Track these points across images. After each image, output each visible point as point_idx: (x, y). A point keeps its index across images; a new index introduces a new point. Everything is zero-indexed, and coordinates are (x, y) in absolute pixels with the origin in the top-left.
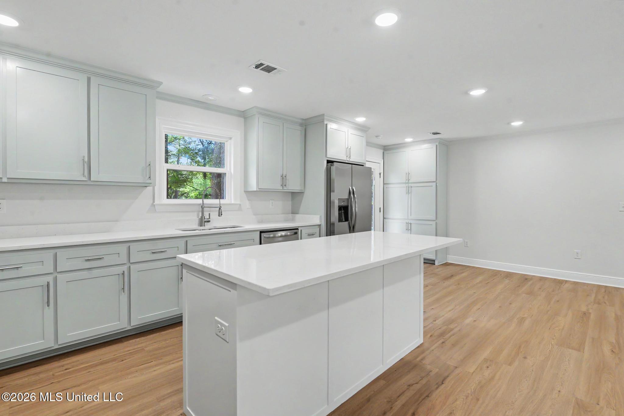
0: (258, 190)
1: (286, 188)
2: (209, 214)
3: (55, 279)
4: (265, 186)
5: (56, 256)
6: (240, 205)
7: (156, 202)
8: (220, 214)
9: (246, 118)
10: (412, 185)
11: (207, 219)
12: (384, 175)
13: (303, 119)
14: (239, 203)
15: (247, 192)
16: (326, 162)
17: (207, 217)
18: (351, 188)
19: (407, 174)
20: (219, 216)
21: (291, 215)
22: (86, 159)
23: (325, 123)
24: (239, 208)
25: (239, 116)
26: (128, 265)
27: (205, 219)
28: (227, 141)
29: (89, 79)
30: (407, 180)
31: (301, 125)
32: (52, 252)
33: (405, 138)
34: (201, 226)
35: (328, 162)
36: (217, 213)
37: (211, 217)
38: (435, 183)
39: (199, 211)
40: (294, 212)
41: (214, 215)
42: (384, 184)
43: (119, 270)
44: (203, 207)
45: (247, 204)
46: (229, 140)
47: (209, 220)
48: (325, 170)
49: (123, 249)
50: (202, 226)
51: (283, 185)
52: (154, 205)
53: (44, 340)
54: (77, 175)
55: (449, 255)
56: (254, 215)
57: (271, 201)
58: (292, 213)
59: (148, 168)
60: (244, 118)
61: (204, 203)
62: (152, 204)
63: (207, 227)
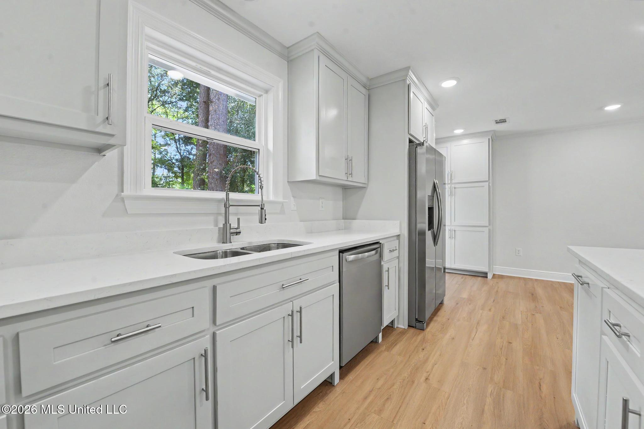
0: (318, 178)
1: (350, 179)
2: (239, 219)
7: (127, 192)
8: (262, 220)
9: (291, 61)
10: (457, 186)
11: (236, 229)
13: (368, 79)
15: (293, 184)
16: (408, 141)
17: (234, 225)
18: (435, 181)
19: (450, 174)
20: (261, 222)
21: (343, 221)
23: (408, 82)
24: (282, 209)
25: (281, 55)
27: (231, 229)
28: (260, 96)
30: (450, 181)
31: (364, 86)
33: (454, 130)
34: (223, 243)
36: (257, 218)
37: (241, 225)
38: (487, 183)
40: (349, 217)
41: (249, 220)
44: (227, 206)
45: (292, 203)
46: (265, 93)
47: (238, 231)
50: (227, 243)
51: (348, 173)
52: (123, 200)
55: (496, 265)
56: (301, 221)
57: (321, 201)
58: (343, 219)
60: (288, 62)
61: (230, 197)
62: (117, 195)
63: (236, 244)
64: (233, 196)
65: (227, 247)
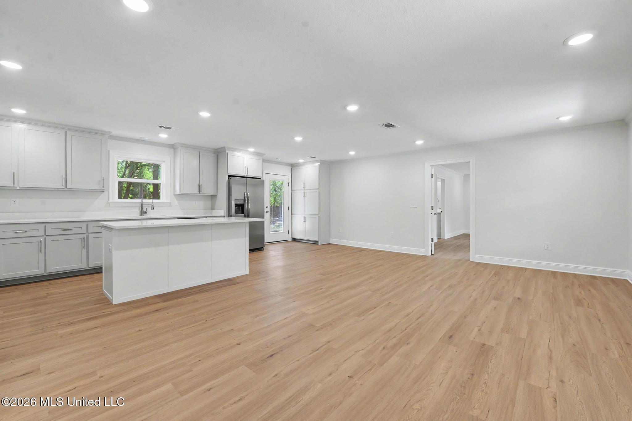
0: (180, 194)
1: (201, 193)
2: (147, 209)
3: (45, 239)
4: (186, 191)
5: (45, 227)
6: (170, 203)
7: (110, 201)
8: (153, 208)
9: (175, 149)
10: (307, 191)
12: (292, 184)
13: (215, 149)
14: (169, 201)
15: (175, 195)
16: (227, 177)
17: (145, 210)
18: (246, 194)
19: (304, 184)
21: (210, 210)
22: (64, 177)
23: (227, 152)
24: (170, 205)
25: (170, 148)
26: (87, 234)
27: (143, 211)
28: (161, 163)
29: (66, 132)
30: (304, 188)
31: (214, 153)
32: (43, 225)
34: (142, 215)
35: (230, 176)
38: (318, 190)
39: (140, 207)
40: (213, 208)
41: (149, 209)
42: (292, 190)
43: (82, 236)
44: (142, 204)
45: (176, 203)
46: (163, 162)
47: (146, 212)
48: (227, 182)
49: (84, 225)
51: (200, 190)
53: (39, 269)
54: (59, 185)
55: (331, 238)
56: (182, 210)
57: (195, 201)
59: (102, 181)
60: (173, 149)
62: (108, 202)
63: (145, 216)
64: (144, 201)
65: (142, 217)
